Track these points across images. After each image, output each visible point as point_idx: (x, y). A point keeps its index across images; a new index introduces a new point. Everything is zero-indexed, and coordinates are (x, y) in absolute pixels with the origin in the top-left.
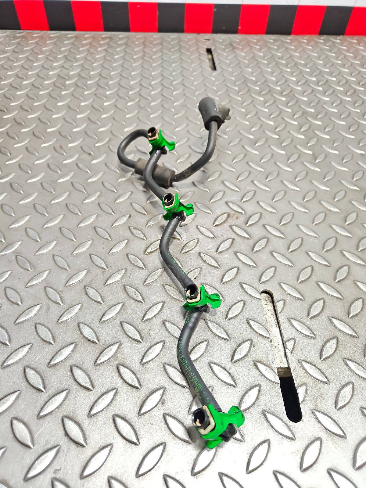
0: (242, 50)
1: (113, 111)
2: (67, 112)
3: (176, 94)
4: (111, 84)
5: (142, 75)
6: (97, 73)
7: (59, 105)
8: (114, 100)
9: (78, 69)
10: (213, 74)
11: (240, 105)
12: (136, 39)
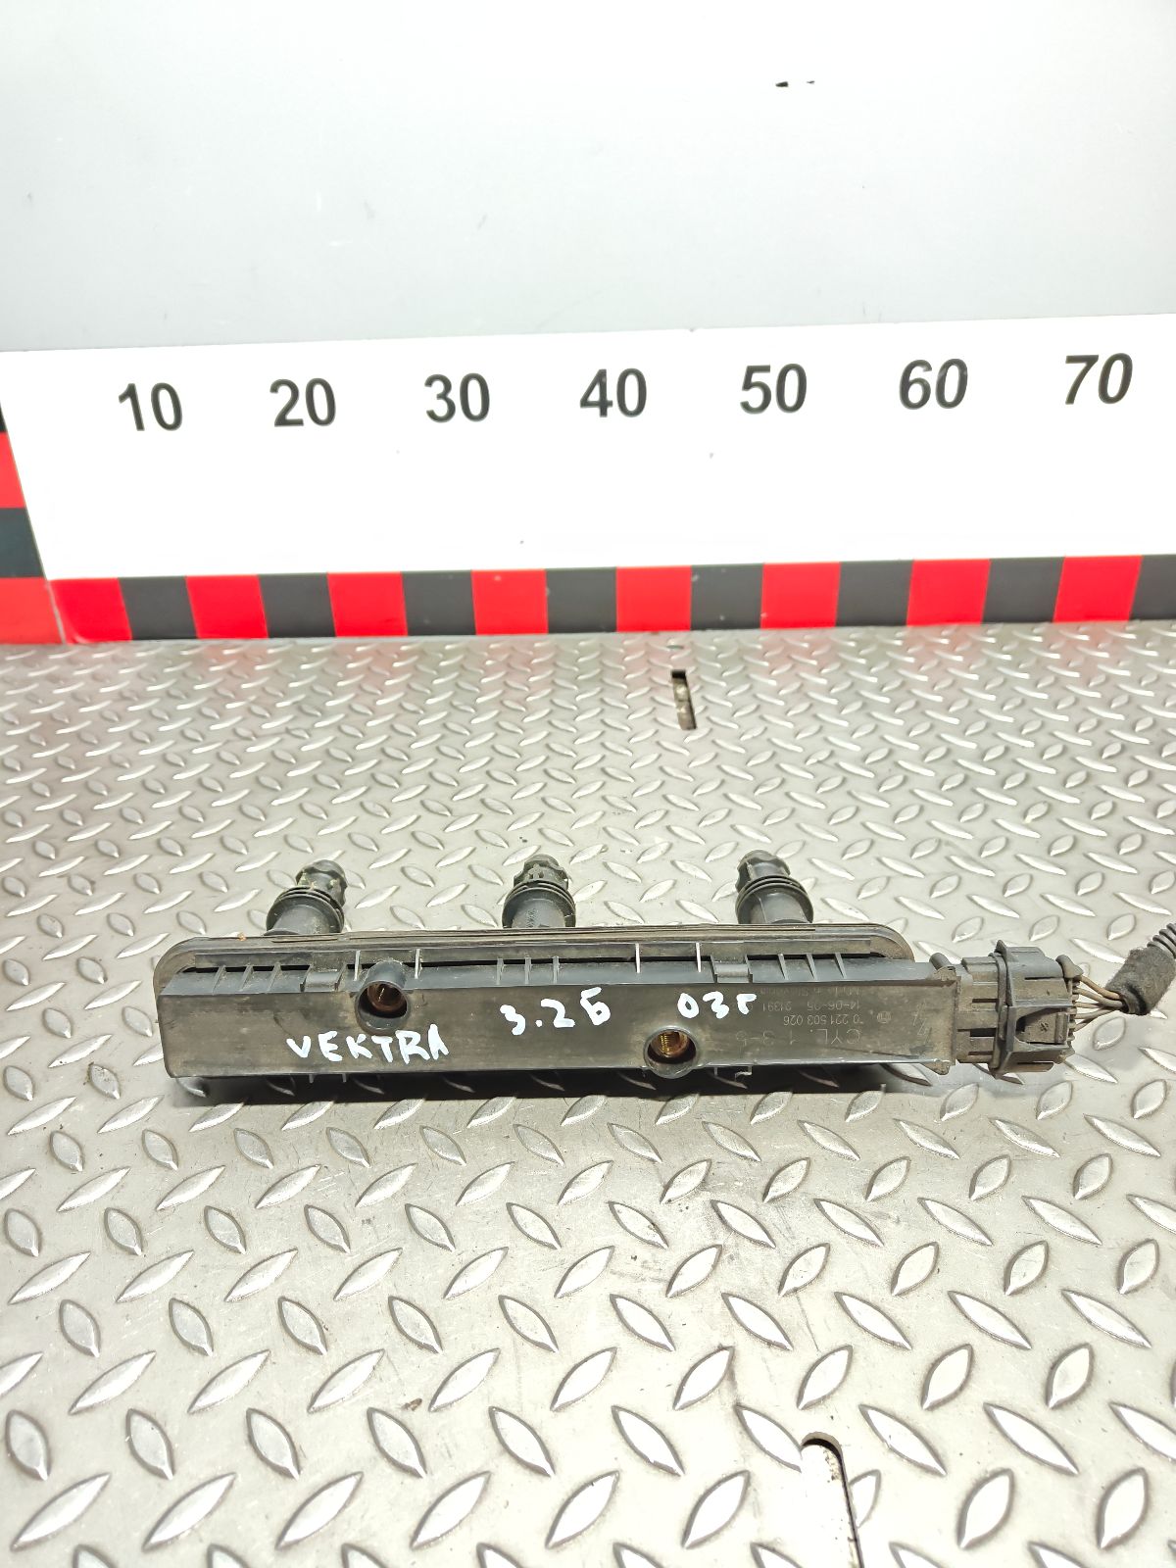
0: (770, 671)
1: (404, 850)
3: (579, 797)
4: (407, 773)
5: (493, 748)
6: (376, 746)
8: (412, 819)
9: (326, 737)
10: (687, 740)
11: (758, 825)
12: (489, 653)
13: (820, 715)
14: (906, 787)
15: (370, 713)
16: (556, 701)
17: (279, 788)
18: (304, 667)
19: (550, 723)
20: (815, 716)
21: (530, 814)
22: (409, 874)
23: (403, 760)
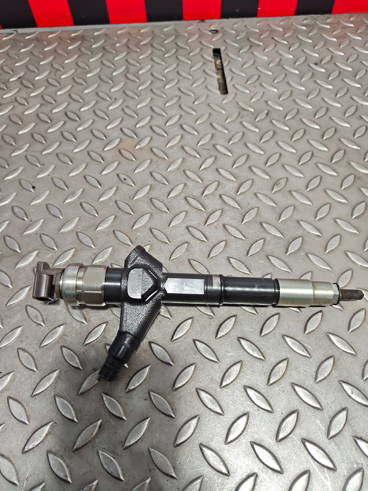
0: (264, 50)
1: (81, 190)
2: (17, 194)
3: (170, 147)
4: (79, 131)
5: (123, 110)
6: (62, 110)
7: (7, 180)
8: (84, 166)
9: (37, 104)
10: (224, 102)
11: (262, 166)
12: (117, 38)
13: (291, 83)
14: (337, 136)
15: (58, 85)
16: (155, 74)
17: (14, 144)
18: (22, 50)
19: (152, 90)
20: (288, 83)
21: (145, 161)
22: (84, 208)
23: (77, 121)
